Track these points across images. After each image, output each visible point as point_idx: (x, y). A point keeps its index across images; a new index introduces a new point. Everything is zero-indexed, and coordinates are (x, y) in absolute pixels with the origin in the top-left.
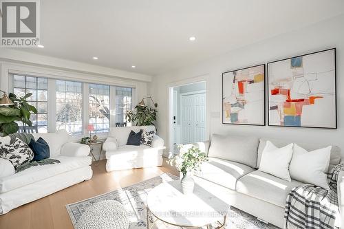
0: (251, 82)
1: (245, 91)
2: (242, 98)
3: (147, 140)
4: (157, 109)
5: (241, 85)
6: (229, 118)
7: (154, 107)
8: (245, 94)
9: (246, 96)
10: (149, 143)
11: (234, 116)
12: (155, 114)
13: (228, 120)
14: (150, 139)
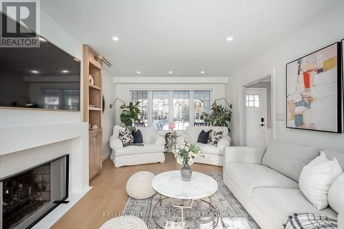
0: (320, 71)
1: (311, 84)
2: (307, 94)
3: (213, 140)
4: (231, 110)
5: (306, 77)
6: (293, 121)
7: (229, 108)
8: (312, 88)
9: (313, 92)
10: (216, 143)
11: (299, 118)
12: (230, 115)
13: (292, 123)
14: (217, 139)
